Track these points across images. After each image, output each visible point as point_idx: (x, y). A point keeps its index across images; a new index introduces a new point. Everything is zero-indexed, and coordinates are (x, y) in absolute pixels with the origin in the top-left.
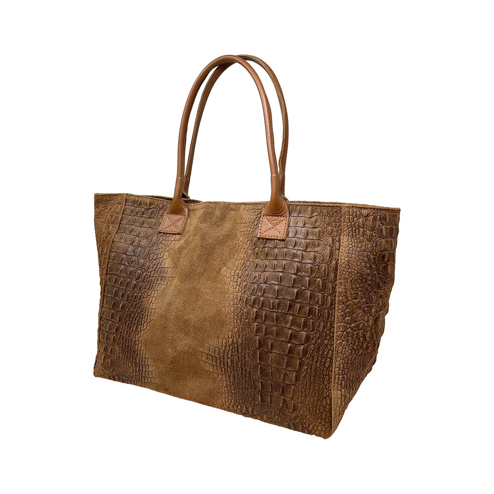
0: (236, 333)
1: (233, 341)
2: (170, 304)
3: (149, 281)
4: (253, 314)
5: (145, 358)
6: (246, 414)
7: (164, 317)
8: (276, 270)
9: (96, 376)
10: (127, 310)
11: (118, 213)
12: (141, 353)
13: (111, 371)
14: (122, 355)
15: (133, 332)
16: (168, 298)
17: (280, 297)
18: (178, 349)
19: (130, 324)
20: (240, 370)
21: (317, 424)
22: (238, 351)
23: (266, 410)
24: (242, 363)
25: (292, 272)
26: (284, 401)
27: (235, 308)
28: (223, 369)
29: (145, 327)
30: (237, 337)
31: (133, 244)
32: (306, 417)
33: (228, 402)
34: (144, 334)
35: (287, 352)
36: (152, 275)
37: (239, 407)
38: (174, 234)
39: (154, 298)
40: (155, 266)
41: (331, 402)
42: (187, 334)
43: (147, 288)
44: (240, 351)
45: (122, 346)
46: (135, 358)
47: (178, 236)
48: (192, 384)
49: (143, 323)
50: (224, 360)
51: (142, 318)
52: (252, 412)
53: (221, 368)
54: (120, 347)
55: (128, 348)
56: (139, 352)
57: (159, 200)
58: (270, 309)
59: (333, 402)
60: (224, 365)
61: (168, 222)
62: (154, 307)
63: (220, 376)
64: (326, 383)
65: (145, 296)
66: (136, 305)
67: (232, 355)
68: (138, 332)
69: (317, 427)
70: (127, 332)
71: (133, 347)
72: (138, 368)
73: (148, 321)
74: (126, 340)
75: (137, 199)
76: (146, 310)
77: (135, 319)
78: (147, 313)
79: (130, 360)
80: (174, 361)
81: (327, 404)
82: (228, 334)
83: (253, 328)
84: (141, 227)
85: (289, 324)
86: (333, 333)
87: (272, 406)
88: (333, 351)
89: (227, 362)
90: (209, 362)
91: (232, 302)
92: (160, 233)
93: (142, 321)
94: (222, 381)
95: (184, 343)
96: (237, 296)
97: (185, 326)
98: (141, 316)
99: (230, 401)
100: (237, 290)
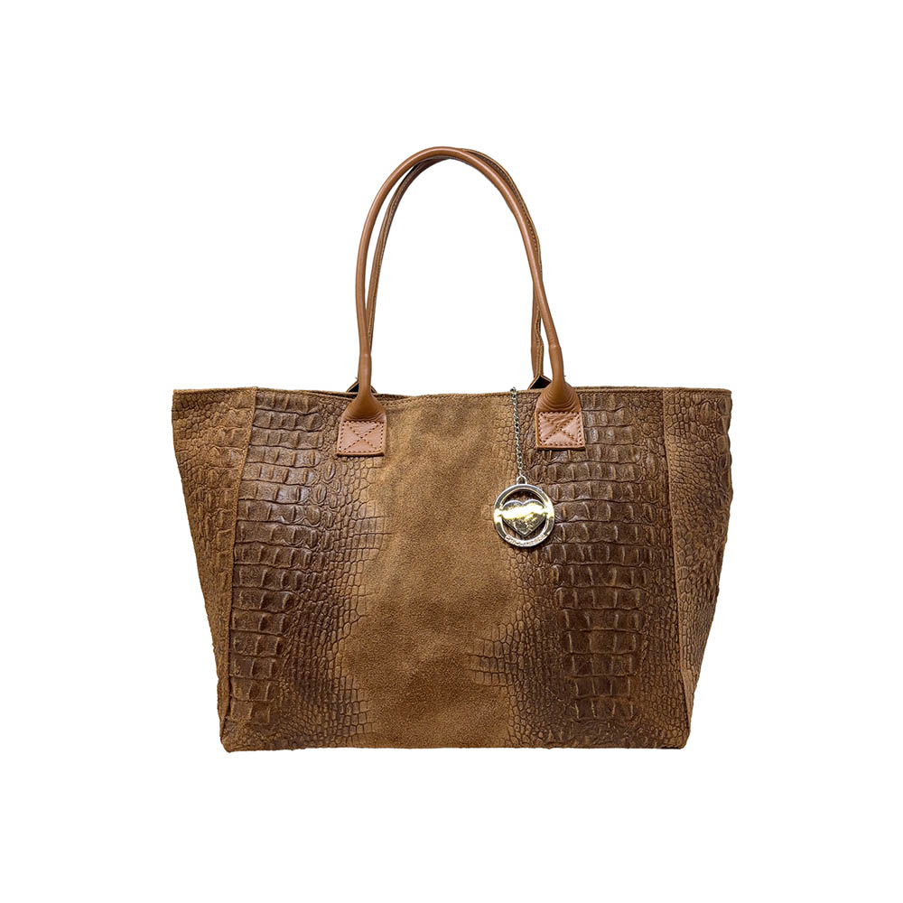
0: (528, 611)
1: (525, 624)
2: (396, 582)
3: (340, 547)
4: (555, 575)
5: (345, 690)
6: (549, 745)
7: (389, 607)
8: (579, 498)
9: (229, 751)
10: (300, 606)
11: (241, 425)
12: (343, 683)
13: (271, 732)
14: (297, 697)
15: (320, 646)
16: (389, 571)
17: (594, 541)
18: (423, 658)
19: (310, 631)
20: (541, 672)
21: (671, 728)
22: (535, 641)
23: (587, 727)
24: (542, 659)
25: (606, 498)
26: (618, 705)
27: (522, 570)
28: (510, 676)
29: (347, 631)
30: (532, 617)
31: (288, 482)
32: (653, 721)
33: (519, 732)
34: (345, 645)
35: (616, 625)
36: (345, 535)
37: (541, 735)
38: (369, 456)
39: (358, 576)
40: (346, 517)
41: (683, 689)
42: (437, 629)
43: (340, 559)
44: (539, 639)
45: (296, 679)
46: (328, 694)
47: (378, 460)
48: (448, 718)
49: (340, 625)
50: (511, 660)
51: (338, 618)
52: (564, 737)
53: (506, 675)
54: (290, 681)
55: (310, 678)
56: (336, 681)
57: (325, 398)
58: (581, 561)
59: (685, 688)
60: (511, 669)
61: (351, 437)
62: (361, 592)
63: (504, 690)
64: (674, 662)
65: (339, 575)
66: (319, 594)
67: (526, 649)
68: (332, 645)
69: (671, 731)
70: (305, 650)
71: (322, 674)
72: (334, 713)
73: (352, 619)
74: (304, 665)
75: (280, 397)
76: (344, 600)
77: (323, 621)
78: (347, 606)
79: (315, 703)
80: (416, 680)
81: (679, 694)
82: (515, 615)
83: (558, 597)
84: (295, 449)
85: (614, 580)
87: (598, 717)
89: (517, 663)
90: (485, 669)
91: (513, 561)
92: (339, 456)
93: (338, 622)
94: (508, 698)
95: (431, 646)
97: (433, 615)
98: (335, 613)
99: (522, 728)
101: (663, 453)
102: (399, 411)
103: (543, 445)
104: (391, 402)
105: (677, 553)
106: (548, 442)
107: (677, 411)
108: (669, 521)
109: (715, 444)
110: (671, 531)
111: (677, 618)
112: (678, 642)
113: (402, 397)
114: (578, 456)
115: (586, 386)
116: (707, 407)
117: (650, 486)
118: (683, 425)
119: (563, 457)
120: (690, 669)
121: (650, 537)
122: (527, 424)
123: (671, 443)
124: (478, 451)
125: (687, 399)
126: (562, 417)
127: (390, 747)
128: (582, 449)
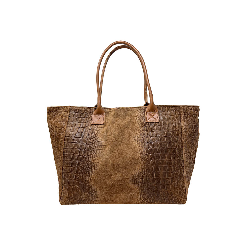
0: (143, 167)
1: (142, 170)
2: (107, 159)
3: (92, 149)
4: (150, 156)
5: (93, 188)
6: (148, 203)
7: (105, 166)
8: (157, 136)
9: (62, 205)
10: (81, 165)
11: (65, 116)
12: (93, 186)
13: (73, 200)
14: (80, 190)
15: (86, 176)
16: (105, 156)
17: (161, 147)
18: (114, 179)
19: (84, 172)
20: (146, 183)
22: (145, 175)
23: (159, 198)
24: (147, 180)
25: (165, 136)
26: (167, 192)
27: (141, 155)
28: (138, 184)
29: (94, 172)
31: (78, 132)
32: (177, 197)
34: (93, 176)
35: (167, 170)
36: (93, 146)
37: (146, 200)
38: (100, 124)
39: (97, 157)
40: (94, 141)
41: (185, 188)
42: (118, 172)
43: (92, 152)
44: (146, 174)
45: (80, 185)
46: (89, 189)
47: (103, 125)
48: (121, 196)
49: (92, 170)
50: (138, 180)
52: (152, 201)
53: (137, 184)
54: (78, 186)
55: (84, 185)
56: (91, 186)
57: (88, 109)
58: (158, 153)
59: (186, 188)
60: (138, 182)
61: (95, 119)
62: (98, 161)
63: (136, 188)
64: (183, 180)
65: (92, 157)
66: (86, 162)
67: (142, 177)
68: (90, 176)
69: (182, 199)
70: (82, 178)
71: (87, 184)
72: (90, 194)
73: (95, 169)
74: (82, 181)
75: (76, 108)
76: (93, 164)
77: (87, 169)
78: (94, 165)
79: (85, 192)
80: (113, 185)
81: (184, 189)
82: (140, 167)
83: (151, 163)
84: (80, 122)
85: (166, 158)
86: (183, 159)
87: (162, 195)
88: (184, 167)
89: (140, 181)
90: (131, 182)
91: (139, 153)
92: (92, 124)
93: (91, 170)
94: (137, 190)
95: (116, 176)
96: (141, 149)
97: (117, 168)
98: (91, 167)
99: (141, 198)
100: (140, 147)
101: (180, 123)
102: (108, 112)
103: (148, 121)
104: (106, 110)
105: (184, 150)
106: (149, 120)
107: (184, 112)
108: (182, 142)
109: (195, 121)
110: (182, 145)
111: (184, 168)
112: (184, 175)
113: (109, 108)
114: (157, 124)
115: (159, 105)
116: (192, 111)
117: (177, 133)
118: (186, 115)
119: (153, 125)
120: (187, 182)
121: (176, 146)
122: (143, 115)
123: (183, 120)
124: (130, 123)
125: (187, 109)
126: (153, 114)
127: (105, 204)
128: (158, 122)
